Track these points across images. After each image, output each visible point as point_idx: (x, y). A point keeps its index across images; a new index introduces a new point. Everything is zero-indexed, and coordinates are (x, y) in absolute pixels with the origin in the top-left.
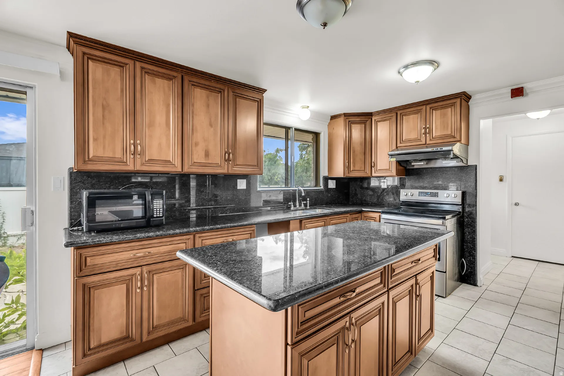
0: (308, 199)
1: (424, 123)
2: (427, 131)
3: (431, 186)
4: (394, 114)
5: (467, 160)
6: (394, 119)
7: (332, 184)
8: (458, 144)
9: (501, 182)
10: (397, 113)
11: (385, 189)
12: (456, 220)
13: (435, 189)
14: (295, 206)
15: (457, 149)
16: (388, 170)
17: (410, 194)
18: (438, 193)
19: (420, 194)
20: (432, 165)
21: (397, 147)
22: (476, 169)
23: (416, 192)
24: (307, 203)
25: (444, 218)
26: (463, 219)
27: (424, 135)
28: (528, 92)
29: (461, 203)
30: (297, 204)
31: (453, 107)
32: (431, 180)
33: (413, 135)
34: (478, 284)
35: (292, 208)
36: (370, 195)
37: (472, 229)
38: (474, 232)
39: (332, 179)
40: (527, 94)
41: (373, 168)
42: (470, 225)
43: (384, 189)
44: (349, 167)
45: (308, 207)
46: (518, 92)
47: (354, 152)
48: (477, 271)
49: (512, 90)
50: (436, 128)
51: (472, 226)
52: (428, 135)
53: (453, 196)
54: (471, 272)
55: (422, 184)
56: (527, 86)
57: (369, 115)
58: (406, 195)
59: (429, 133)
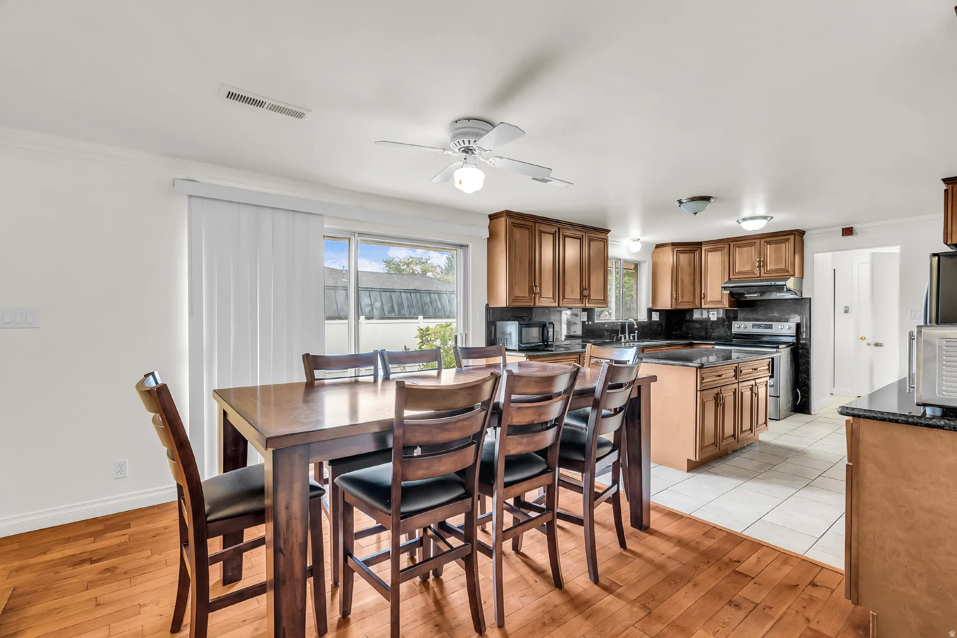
0: (637, 332)
1: (759, 256)
2: (762, 264)
3: (766, 318)
4: (727, 246)
5: (802, 293)
6: (726, 249)
7: (656, 317)
8: (792, 278)
9: (846, 314)
10: (730, 244)
11: (715, 321)
12: (790, 350)
13: (769, 321)
14: (625, 338)
15: (790, 283)
16: (721, 302)
17: (743, 326)
18: (772, 325)
19: (754, 326)
20: (766, 297)
21: (729, 279)
22: (810, 302)
23: (750, 324)
24: (635, 336)
25: (778, 348)
26: (798, 350)
27: (758, 269)
28: (857, 231)
29: (795, 335)
30: (627, 336)
31: (787, 243)
32: (764, 312)
33: (747, 268)
34: (812, 413)
35: (623, 340)
36: (697, 328)
37: (806, 360)
38: (808, 363)
39: (656, 311)
40: (857, 234)
41: (703, 300)
42: (804, 356)
43: (713, 322)
44: (677, 299)
45: (636, 340)
46: (848, 231)
47: (682, 283)
48: (811, 400)
49: (843, 229)
50: (770, 262)
51: (806, 357)
52: (762, 268)
53: (787, 327)
54: (805, 402)
55: (756, 316)
56: (856, 227)
57: (699, 245)
58: (739, 327)
59: (763, 266)
